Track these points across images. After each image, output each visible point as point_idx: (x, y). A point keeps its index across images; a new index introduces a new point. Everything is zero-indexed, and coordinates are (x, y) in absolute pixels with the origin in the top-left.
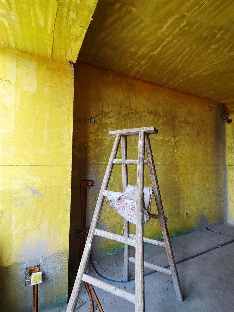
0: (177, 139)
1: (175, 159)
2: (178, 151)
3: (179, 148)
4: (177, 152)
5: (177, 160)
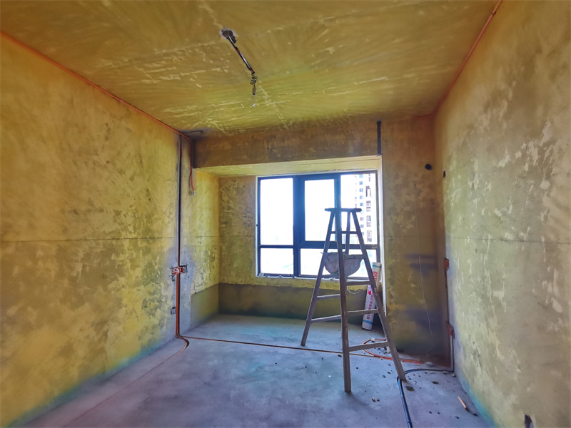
0: (546, 136)
1: (546, 217)
2: (552, 184)
3: (555, 170)
4: (551, 187)
5: (551, 223)
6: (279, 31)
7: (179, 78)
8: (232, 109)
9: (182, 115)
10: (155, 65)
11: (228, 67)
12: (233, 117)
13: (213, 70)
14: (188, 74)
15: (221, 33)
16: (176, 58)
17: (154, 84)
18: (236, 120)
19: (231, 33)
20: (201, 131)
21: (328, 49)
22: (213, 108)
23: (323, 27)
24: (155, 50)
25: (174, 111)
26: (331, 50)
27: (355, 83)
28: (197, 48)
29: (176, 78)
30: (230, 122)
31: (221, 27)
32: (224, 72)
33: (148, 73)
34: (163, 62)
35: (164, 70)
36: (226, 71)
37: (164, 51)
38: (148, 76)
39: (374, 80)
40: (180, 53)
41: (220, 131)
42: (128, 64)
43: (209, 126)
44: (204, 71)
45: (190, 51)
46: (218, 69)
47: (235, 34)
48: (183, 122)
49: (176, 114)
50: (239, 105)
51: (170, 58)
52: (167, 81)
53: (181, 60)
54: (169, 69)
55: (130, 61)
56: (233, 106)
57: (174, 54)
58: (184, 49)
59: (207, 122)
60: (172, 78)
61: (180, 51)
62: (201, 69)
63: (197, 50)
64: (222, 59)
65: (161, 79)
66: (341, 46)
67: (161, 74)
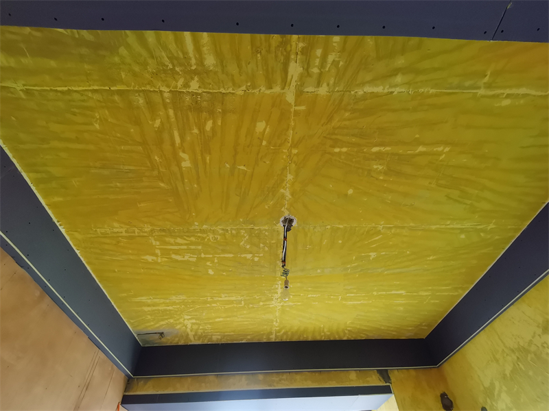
6: (338, 228)
7: (194, 260)
8: (227, 307)
9: (154, 308)
10: (179, 240)
11: (262, 255)
12: (219, 317)
13: (243, 256)
14: (211, 256)
15: (282, 219)
16: (211, 236)
17: (156, 263)
18: (220, 322)
19: (291, 221)
20: (162, 334)
21: (371, 254)
22: (206, 302)
23: (379, 233)
24: (196, 223)
25: (149, 301)
26: (373, 255)
27: (375, 293)
28: (245, 229)
29: (191, 259)
30: (210, 324)
31: (286, 214)
32: (253, 260)
33: (160, 249)
34: (193, 239)
35: (185, 247)
36: (256, 259)
37: (205, 227)
38: (158, 252)
39: (393, 292)
40: (221, 232)
41: (188, 335)
42: (145, 234)
43: (178, 327)
44: (231, 255)
45: (234, 232)
46: (249, 256)
47: (294, 224)
48: (149, 317)
49: (149, 306)
50: (240, 302)
51: (205, 235)
52: (177, 261)
53: (216, 239)
54: (193, 247)
55: (152, 231)
56: (231, 302)
57: (214, 232)
58: (229, 228)
59: (181, 320)
60: (186, 258)
61: (223, 229)
62: (230, 253)
63: (243, 231)
64: (262, 245)
65: (171, 258)
66: (384, 253)
67: (177, 252)
